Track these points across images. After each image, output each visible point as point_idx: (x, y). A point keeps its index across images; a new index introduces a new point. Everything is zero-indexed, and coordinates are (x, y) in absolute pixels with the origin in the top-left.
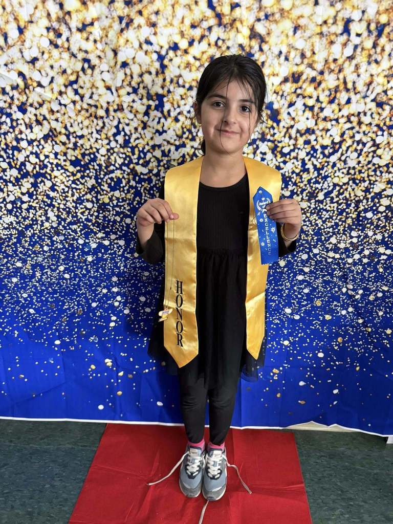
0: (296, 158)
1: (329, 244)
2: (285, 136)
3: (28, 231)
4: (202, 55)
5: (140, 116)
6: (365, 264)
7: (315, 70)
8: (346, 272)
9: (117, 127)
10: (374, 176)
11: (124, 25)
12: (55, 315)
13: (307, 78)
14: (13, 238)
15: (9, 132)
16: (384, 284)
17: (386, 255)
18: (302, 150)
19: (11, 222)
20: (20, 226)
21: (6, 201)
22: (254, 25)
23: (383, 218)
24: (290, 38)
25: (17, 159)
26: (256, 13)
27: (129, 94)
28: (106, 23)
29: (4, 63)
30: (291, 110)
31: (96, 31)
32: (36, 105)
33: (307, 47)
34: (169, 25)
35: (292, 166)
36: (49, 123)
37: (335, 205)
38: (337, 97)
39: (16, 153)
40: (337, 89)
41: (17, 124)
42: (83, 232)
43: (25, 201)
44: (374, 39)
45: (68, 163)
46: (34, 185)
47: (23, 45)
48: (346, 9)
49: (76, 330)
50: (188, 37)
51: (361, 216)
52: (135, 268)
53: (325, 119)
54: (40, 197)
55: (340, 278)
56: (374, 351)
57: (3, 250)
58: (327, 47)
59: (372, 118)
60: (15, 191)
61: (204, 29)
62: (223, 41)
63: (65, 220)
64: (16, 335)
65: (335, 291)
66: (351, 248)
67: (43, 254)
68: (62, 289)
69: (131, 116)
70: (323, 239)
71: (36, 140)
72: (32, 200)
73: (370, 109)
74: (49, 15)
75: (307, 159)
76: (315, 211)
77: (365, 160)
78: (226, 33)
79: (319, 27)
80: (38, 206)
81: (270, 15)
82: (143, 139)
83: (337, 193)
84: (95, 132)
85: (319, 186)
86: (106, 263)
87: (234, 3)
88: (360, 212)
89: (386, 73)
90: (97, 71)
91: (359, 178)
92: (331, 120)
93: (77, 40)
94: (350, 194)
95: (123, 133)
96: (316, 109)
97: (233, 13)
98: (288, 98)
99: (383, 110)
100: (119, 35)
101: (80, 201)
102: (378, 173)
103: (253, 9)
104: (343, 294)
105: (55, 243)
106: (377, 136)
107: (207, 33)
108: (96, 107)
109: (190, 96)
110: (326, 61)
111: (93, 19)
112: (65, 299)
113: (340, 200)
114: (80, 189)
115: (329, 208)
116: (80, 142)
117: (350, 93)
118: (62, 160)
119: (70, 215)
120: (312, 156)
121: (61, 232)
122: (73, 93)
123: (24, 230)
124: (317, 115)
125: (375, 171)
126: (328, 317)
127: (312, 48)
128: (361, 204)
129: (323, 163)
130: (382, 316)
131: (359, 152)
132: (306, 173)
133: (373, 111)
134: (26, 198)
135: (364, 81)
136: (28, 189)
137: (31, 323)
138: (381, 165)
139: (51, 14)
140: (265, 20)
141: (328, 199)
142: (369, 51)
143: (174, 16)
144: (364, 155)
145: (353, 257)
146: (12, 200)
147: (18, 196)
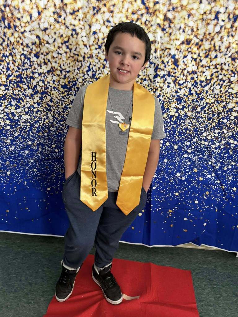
0: (186, 87)
1: (202, 136)
2: (181, 74)
3: (36, 124)
5: (102, 61)
6: (222, 149)
7: (198, 38)
9: (89, 67)
10: (229, 99)
11: (95, 11)
12: (48, 173)
13: (194, 43)
14: (27, 128)
15: (28, 68)
16: (233, 161)
17: (234, 144)
18: (189, 82)
19: (27, 119)
20: (32, 121)
21: (25, 107)
22: (166, 13)
23: (233, 123)
24: (186, 20)
25: (32, 83)
26: (168, 7)
27: (96, 49)
28: (86, 10)
29: (29, 30)
30: (185, 60)
31: (80, 15)
32: (45, 53)
33: (195, 26)
34: (120, 12)
35: (184, 91)
36: (51, 64)
37: (207, 115)
38: (210, 54)
40: (210, 50)
41: (33, 64)
44: (232, 23)
45: (60, 87)
46: (41, 98)
47: (40, 21)
48: (217, 6)
49: (60, 182)
50: (130, 19)
51: (221, 122)
53: (202, 66)
54: (44, 105)
55: (208, 156)
56: (226, 200)
57: (21, 135)
58: (205, 26)
59: (229, 67)
60: (30, 101)
61: (139, 15)
62: (149, 21)
63: (57, 118)
64: (25, 184)
65: (205, 164)
66: (214, 139)
67: (44, 137)
68: (54, 158)
69: (97, 61)
70: (199, 134)
71: (43, 73)
72: (39, 107)
74: (55, 5)
75: (192, 88)
76: (195, 118)
77: (224, 90)
78: (151, 18)
79: (201, 16)
80: (43, 110)
81: (175, 8)
82: (103, 74)
83: (208, 108)
84: (76, 69)
85: (198, 104)
87: (156, 2)
88: (220, 119)
90: (79, 36)
91: (220, 100)
92: (206, 67)
93: (70, 19)
94: (215, 109)
95: (92, 70)
96: (198, 60)
97: (155, 7)
98: (184, 53)
100: (92, 17)
101: (66, 108)
102: (231, 98)
103: (166, 5)
104: (209, 166)
105: (51, 131)
106: (231, 77)
107: (140, 17)
108: (78, 55)
110: (205, 34)
111: (79, 8)
112: (55, 163)
113: (209, 112)
114: (66, 101)
115: (203, 116)
116: (68, 75)
117: (217, 52)
118: (57, 85)
119: (60, 116)
120: (195, 86)
121: (55, 125)
122: (66, 48)
123: (34, 123)
124: (198, 64)
125: (229, 96)
126: (201, 179)
127: (197, 27)
128: (221, 114)
129: (201, 91)
130: (231, 180)
131: (221, 85)
132: (191, 96)
133: (229, 63)
134: (36, 106)
135: (225, 46)
136: (37, 100)
137: (35, 177)
138: (233, 93)
139: (56, 5)
140: (173, 11)
141: (203, 111)
142: (228, 30)
143: (123, 8)
144: (224, 87)
145: (215, 144)
146: (29, 106)
147: (32, 104)
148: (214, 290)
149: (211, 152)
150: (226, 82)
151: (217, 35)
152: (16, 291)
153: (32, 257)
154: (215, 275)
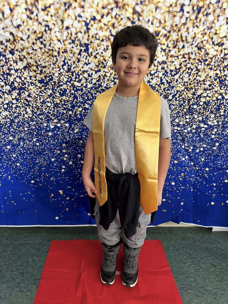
0: (157, 77)
1: (175, 122)
3: (16, 119)
4: (108, 23)
5: (76, 55)
6: (194, 133)
7: (166, 30)
9: (64, 61)
10: (197, 86)
11: (67, 7)
12: (31, 166)
13: (162, 34)
14: (8, 123)
15: (4, 65)
16: (204, 143)
17: (205, 128)
18: (160, 72)
19: (7, 115)
20: (12, 117)
21: (4, 103)
22: (135, 7)
23: (202, 108)
24: (154, 13)
25: (9, 80)
26: (136, 1)
27: (70, 43)
28: (57, 6)
29: (2, 27)
31: (52, 10)
32: (20, 50)
33: (162, 18)
34: (91, 7)
35: (156, 81)
36: (27, 60)
37: (178, 102)
38: (178, 45)
39: (8, 76)
40: (177, 41)
41: (9, 61)
42: (46, 119)
43: (14, 103)
44: (196, 14)
45: (37, 82)
46: (19, 94)
49: (43, 174)
50: (101, 14)
51: (191, 108)
52: (75, 139)
53: (171, 56)
54: (22, 101)
55: (181, 140)
56: (200, 180)
57: (2, 131)
58: (172, 18)
59: (196, 56)
60: (9, 98)
61: (109, 9)
62: (119, 15)
63: (36, 113)
64: (9, 179)
65: (179, 148)
66: (186, 124)
67: (24, 132)
68: (35, 152)
69: (71, 55)
71: (19, 69)
72: (18, 103)
73: (194, 51)
75: (163, 77)
77: (193, 78)
78: (120, 12)
79: (168, 8)
80: (21, 105)
81: (143, 2)
82: (78, 68)
83: (179, 95)
84: (52, 64)
85: (169, 92)
86: (59, 136)
88: (190, 106)
89: (202, 32)
90: (53, 32)
91: (190, 87)
92: (174, 57)
93: (42, 15)
94: (185, 96)
95: (67, 65)
96: (167, 51)
97: (124, 1)
99: (201, 51)
100: (64, 12)
101: (44, 103)
102: (199, 85)
104: (183, 149)
105: (31, 126)
106: (198, 65)
107: (110, 11)
108: (53, 50)
109: (103, 44)
110: (172, 26)
111: (50, 4)
112: (37, 157)
113: (180, 99)
114: (44, 96)
115: (174, 104)
116: (44, 70)
117: (184, 43)
118: (34, 80)
119: (39, 110)
120: (166, 75)
121: (34, 119)
122: (40, 44)
123: (14, 119)
124: (167, 54)
125: (197, 83)
126: (176, 162)
127: (164, 19)
128: (191, 101)
129: (171, 80)
130: (203, 161)
131: (189, 73)
132: (163, 85)
133: (196, 52)
134: (14, 102)
135: (192, 36)
136: (15, 96)
137: (18, 171)
138: (201, 80)
139: (27, 1)
140: (141, 4)
141: (174, 99)
142: (193, 21)
143: (93, 2)
144: (192, 75)
145: (187, 129)
146: (7, 103)
147: (10, 100)
148: (193, 263)
149: (184, 136)
150: (194, 70)
151: (183, 26)
152: (8, 281)
153: (22, 248)
154: (194, 249)
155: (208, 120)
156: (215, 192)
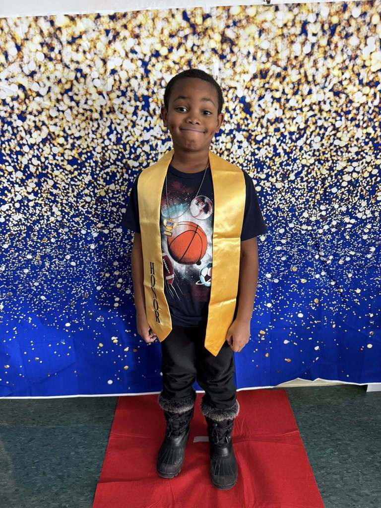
0: (268, 144)
1: (302, 218)
2: (257, 126)
3: (36, 226)
4: (181, 60)
5: (129, 116)
6: (333, 233)
7: (279, 66)
8: (318, 241)
9: (110, 127)
10: (336, 156)
11: (111, 38)
12: (64, 300)
13: (273, 74)
14: (22, 233)
15: (11, 139)
16: (351, 249)
17: (351, 224)
18: (273, 137)
19: (20, 219)
20: (28, 222)
21: (14, 201)
22: (224, 32)
23: (346, 192)
24: (256, 40)
25: (21, 162)
26: (225, 21)
27: (118, 97)
28: (94, 35)
29: (5, 77)
30: (261, 102)
31: (85, 43)
32: (35, 112)
33: (272, 47)
34: (150, 36)
35: (266, 151)
36: (48, 128)
37: (305, 183)
38: (300, 89)
39: (19, 157)
40: (299, 82)
41: (18, 131)
42: (84, 224)
43: (31, 199)
44: (328, 37)
45: (65, 163)
46: (39, 184)
48: (302, 13)
49: (84, 312)
50: (168, 45)
51: (328, 192)
53: (291, 109)
54: (44, 195)
55: (313, 247)
56: (347, 309)
57: (14, 246)
58: (289, 46)
59: (331, 106)
60: (21, 191)
61: (181, 38)
62: (198, 46)
63: (68, 214)
64: (30, 322)
65: (309, 258)
67: (51, 245)
68: (70, 276)
69: (122, 117)
70: (297, 215)
71: (35, 144)
72: (37, 198)
73: (329, 98)
74: (41, 32)
75: (277, 144)
76: (289, 190)
77: (328, 142)
78: (200, 40)
79: (280, 30)
80: (44, 202)
81: (237, 22)
82: (133, 136)
83: (306, 173)
84: (91, 132)
85: (290, 168)
86: (107, 250)
87: (205, 14)
88: (326, 188)
89: (340, 66)
90: (89, 79)
91: (323, 158)
92: (296, 110)
93: (68, 53)
94: (316, 173)
95: (115, 132)
96: (283, 100)
97: (205, 23)
98: (258, 92)
99: (340, 98)
100: (107, 46)
101: (80, 196)
102: (339, 153)
103: (222, 18)
104: (316, 261)
105: (61, 235)
106: (336, 121)
107: (183, 41)
108: (91, 111)
110: (288, 58)
111: (81, 33)
112: (73, 284)
113: (309, 179)
114: (78, 185)
115: (300, 187)
116: (78, 143)
117: (311, 85)
118: (60, 161)
119: (73, 209)
120: (282, 142)
121: (66, 224)
122: (69, 100)
123: (32, 225)
124: (284, 106)
125: (336, 151)
126: (303, 281)
127: (275, 48)
128: (326, 181)
129: (292, 148)
130: (351, 278)
131: (321, 136)
132: (278, 157)
133: (331, 100)
134: (31, 197)
135: (322, 74)
136: (33, 188)
137: (43, 308)
138: (341, 146)
139: (43, 30)
140: (234, 27)
141: (299, 179)
142: (324, 48)
143: (154, 28)
144: (327, 138)
145: (323, 228)
146: (20, 199)
147: (24, 195)
150: (330, 129)
154: (337, 425)
155: (357, 211)
156: (373, 328)
